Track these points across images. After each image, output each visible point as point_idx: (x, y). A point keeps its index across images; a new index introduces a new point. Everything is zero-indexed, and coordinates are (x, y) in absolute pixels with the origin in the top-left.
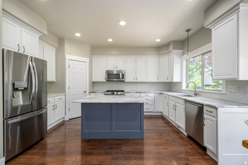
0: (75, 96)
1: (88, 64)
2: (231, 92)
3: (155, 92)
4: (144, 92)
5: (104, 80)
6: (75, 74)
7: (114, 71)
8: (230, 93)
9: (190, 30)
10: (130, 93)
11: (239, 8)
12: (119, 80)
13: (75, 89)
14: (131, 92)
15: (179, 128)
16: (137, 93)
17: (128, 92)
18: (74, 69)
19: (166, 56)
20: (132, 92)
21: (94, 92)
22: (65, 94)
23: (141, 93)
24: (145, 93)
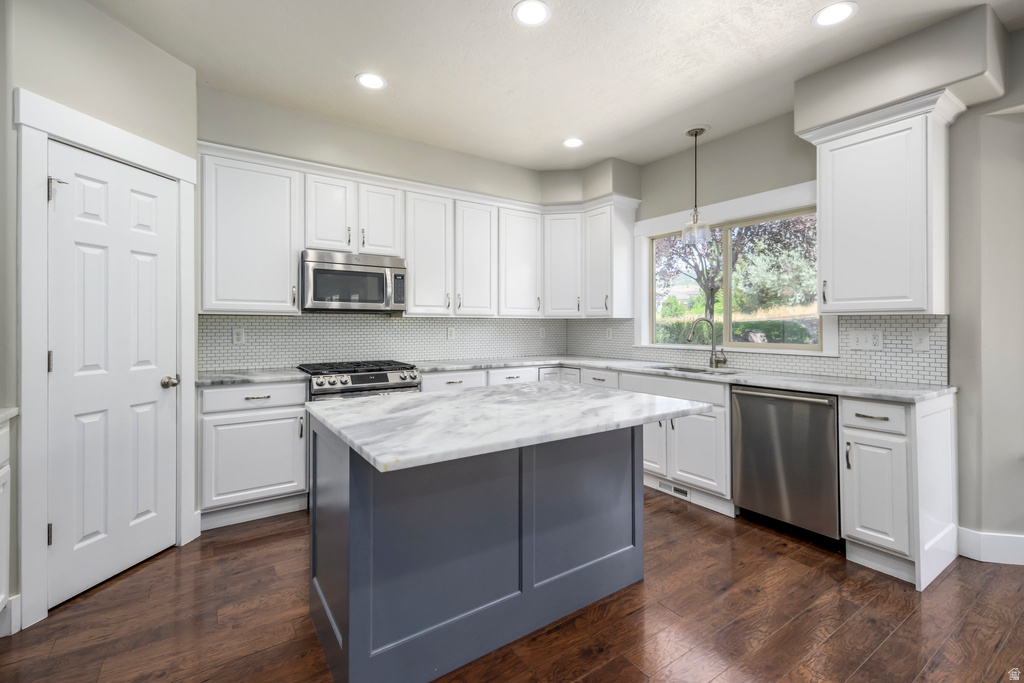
0: (96, 418)
1: (188, 192)
2: (856, 350)
3: (542, 363)
4: (502, 365)
5: (289, 307)
6: (98, 251)
7: (331, 257)
8: (854, 352)
9: (702, 130)
10: (443, 371)
11: (934, 102)
12: (382, 306)
13: (96, 367)
14: (448, 367)
15: (685, 493)
16: (475, 369)
17: (435, 371)
18: (87, 214)
19: (572, 216)
20: (455, 367)
21: (234, 383)
22: (13, 411)
23: (491, 368)
24: (506, 367)
